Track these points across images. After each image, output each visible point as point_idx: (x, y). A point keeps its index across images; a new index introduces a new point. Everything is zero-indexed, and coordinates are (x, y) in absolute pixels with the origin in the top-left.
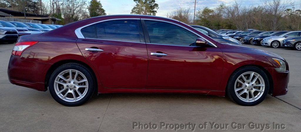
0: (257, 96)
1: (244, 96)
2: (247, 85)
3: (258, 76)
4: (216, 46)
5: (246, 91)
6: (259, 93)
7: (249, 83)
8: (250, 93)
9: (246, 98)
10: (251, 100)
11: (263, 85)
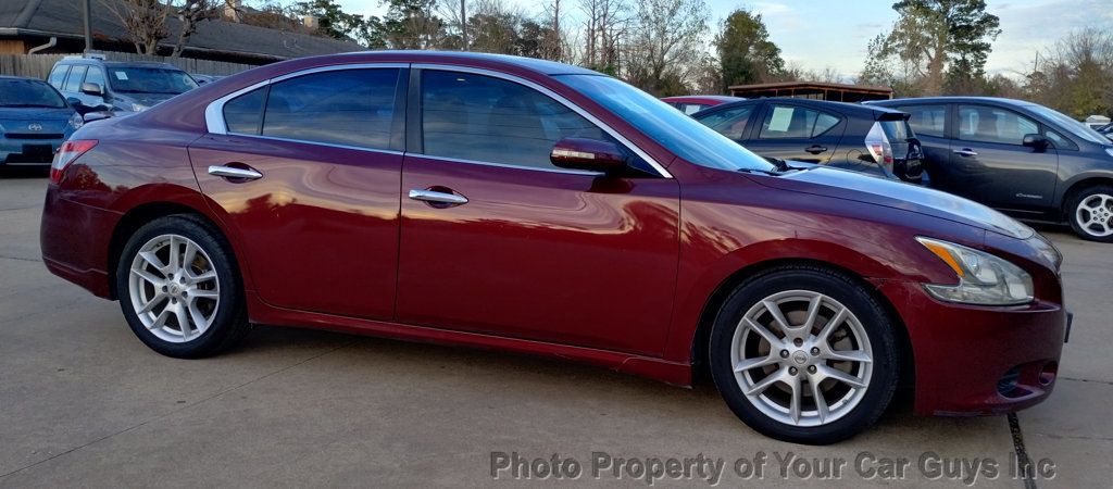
0: (840, 403)
1: (779, 394)
2: (791, 348)
3: (842, 311)
4: (666, 174)
5: (784, 376)
6: (852, 391)
7: (798, 341)
8: (805, 383)
9: (788, 406)
10: (812, 419)
11: (865, 357)
